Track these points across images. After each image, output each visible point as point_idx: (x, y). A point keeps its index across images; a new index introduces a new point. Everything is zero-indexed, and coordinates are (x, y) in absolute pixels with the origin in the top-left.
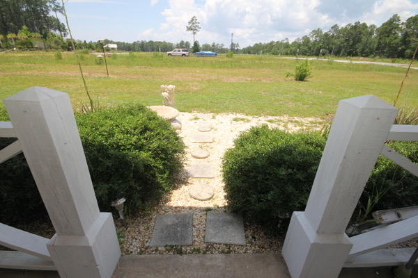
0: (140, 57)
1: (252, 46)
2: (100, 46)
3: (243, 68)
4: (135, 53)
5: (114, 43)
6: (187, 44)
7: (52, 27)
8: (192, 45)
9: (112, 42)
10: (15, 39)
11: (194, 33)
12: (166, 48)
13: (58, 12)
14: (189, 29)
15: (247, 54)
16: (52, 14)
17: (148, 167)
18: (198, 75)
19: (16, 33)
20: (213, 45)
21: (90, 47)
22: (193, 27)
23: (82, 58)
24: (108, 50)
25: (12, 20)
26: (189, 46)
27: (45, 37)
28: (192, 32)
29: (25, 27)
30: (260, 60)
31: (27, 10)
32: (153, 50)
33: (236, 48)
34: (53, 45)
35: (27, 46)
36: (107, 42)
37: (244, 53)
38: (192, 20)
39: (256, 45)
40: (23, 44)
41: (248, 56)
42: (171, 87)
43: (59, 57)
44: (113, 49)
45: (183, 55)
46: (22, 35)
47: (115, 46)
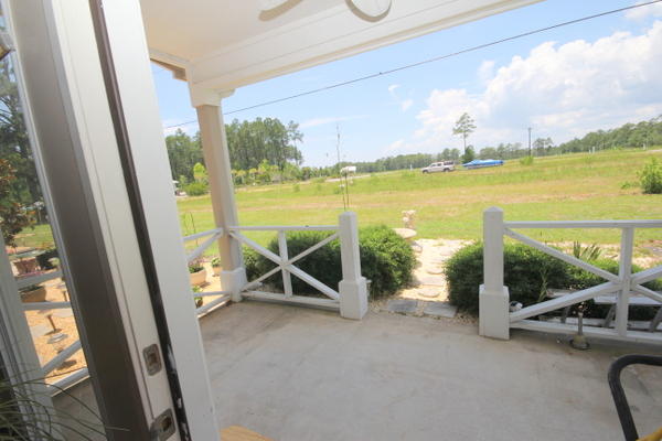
0: (385, 180)
1: (581, 138)
2: (336, 171)
3: (545, 180)
4: (377, 174)
5: (353, 165)
6: (455, 152)
7: (288, 156)
8: (462, 153)
9: (351, 164)
10: (256, 174)
11: (465, 136)
12: (421, 162)
13: (297, 141)
14: (458, 131)
15: (571, 154)
16: (291, 143)
17: (387, 264)
18: (462, 197)
19: (257, 168)
20: (501, 148)
21: (325, 173)
22: (464, 127)
23: (319, 188)
24: (345, 175)
25: (255, 155)
26: (457, 155)
27: (282, 168)
28: (462, 134)
29: (265, 161)
30: (589, 162)
31: (269, 143)
32: (402, 167)
33: (545, 146)
34: (289, 176)
35: (265, 180)
36: (345, 164)
37: (564, 152)
38: (462, 118)
39: (591, 135)
40: (261, 178)
41: (571, 157)
42: (412, 212)
43: (297, 189)
44: (351, 172)
45: (445, 169)
46: (262, 169)
47: (354, 168)
